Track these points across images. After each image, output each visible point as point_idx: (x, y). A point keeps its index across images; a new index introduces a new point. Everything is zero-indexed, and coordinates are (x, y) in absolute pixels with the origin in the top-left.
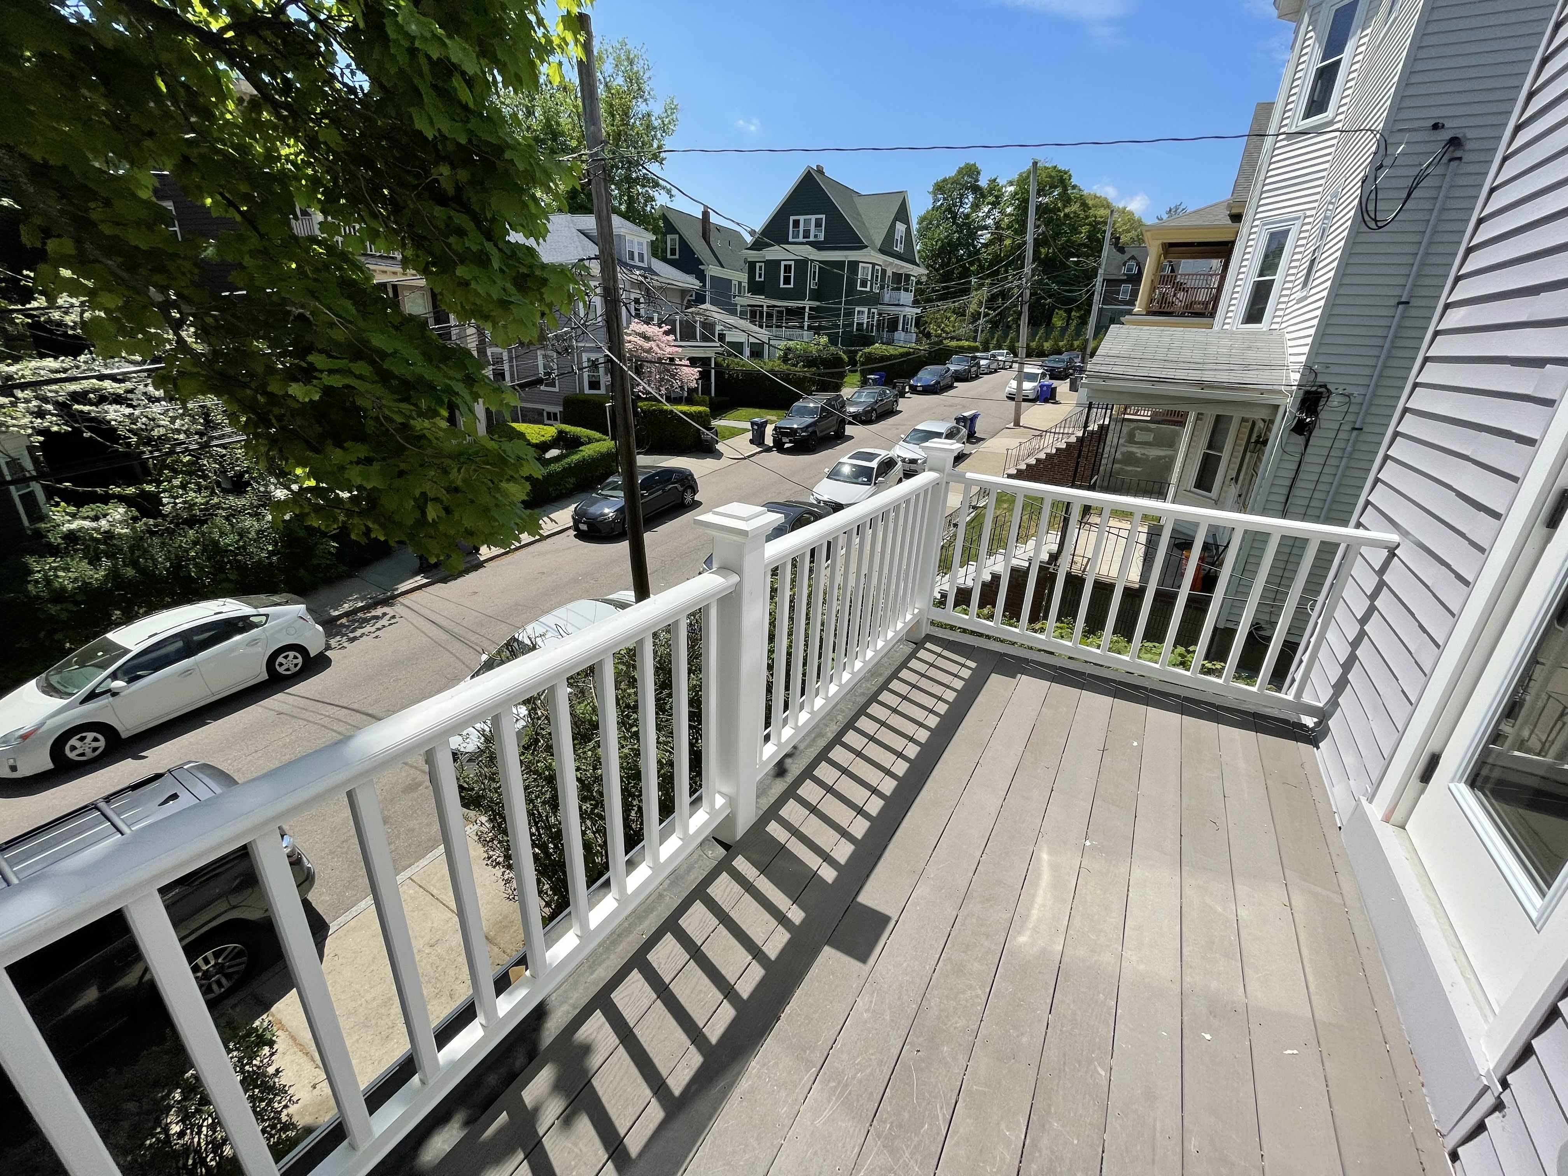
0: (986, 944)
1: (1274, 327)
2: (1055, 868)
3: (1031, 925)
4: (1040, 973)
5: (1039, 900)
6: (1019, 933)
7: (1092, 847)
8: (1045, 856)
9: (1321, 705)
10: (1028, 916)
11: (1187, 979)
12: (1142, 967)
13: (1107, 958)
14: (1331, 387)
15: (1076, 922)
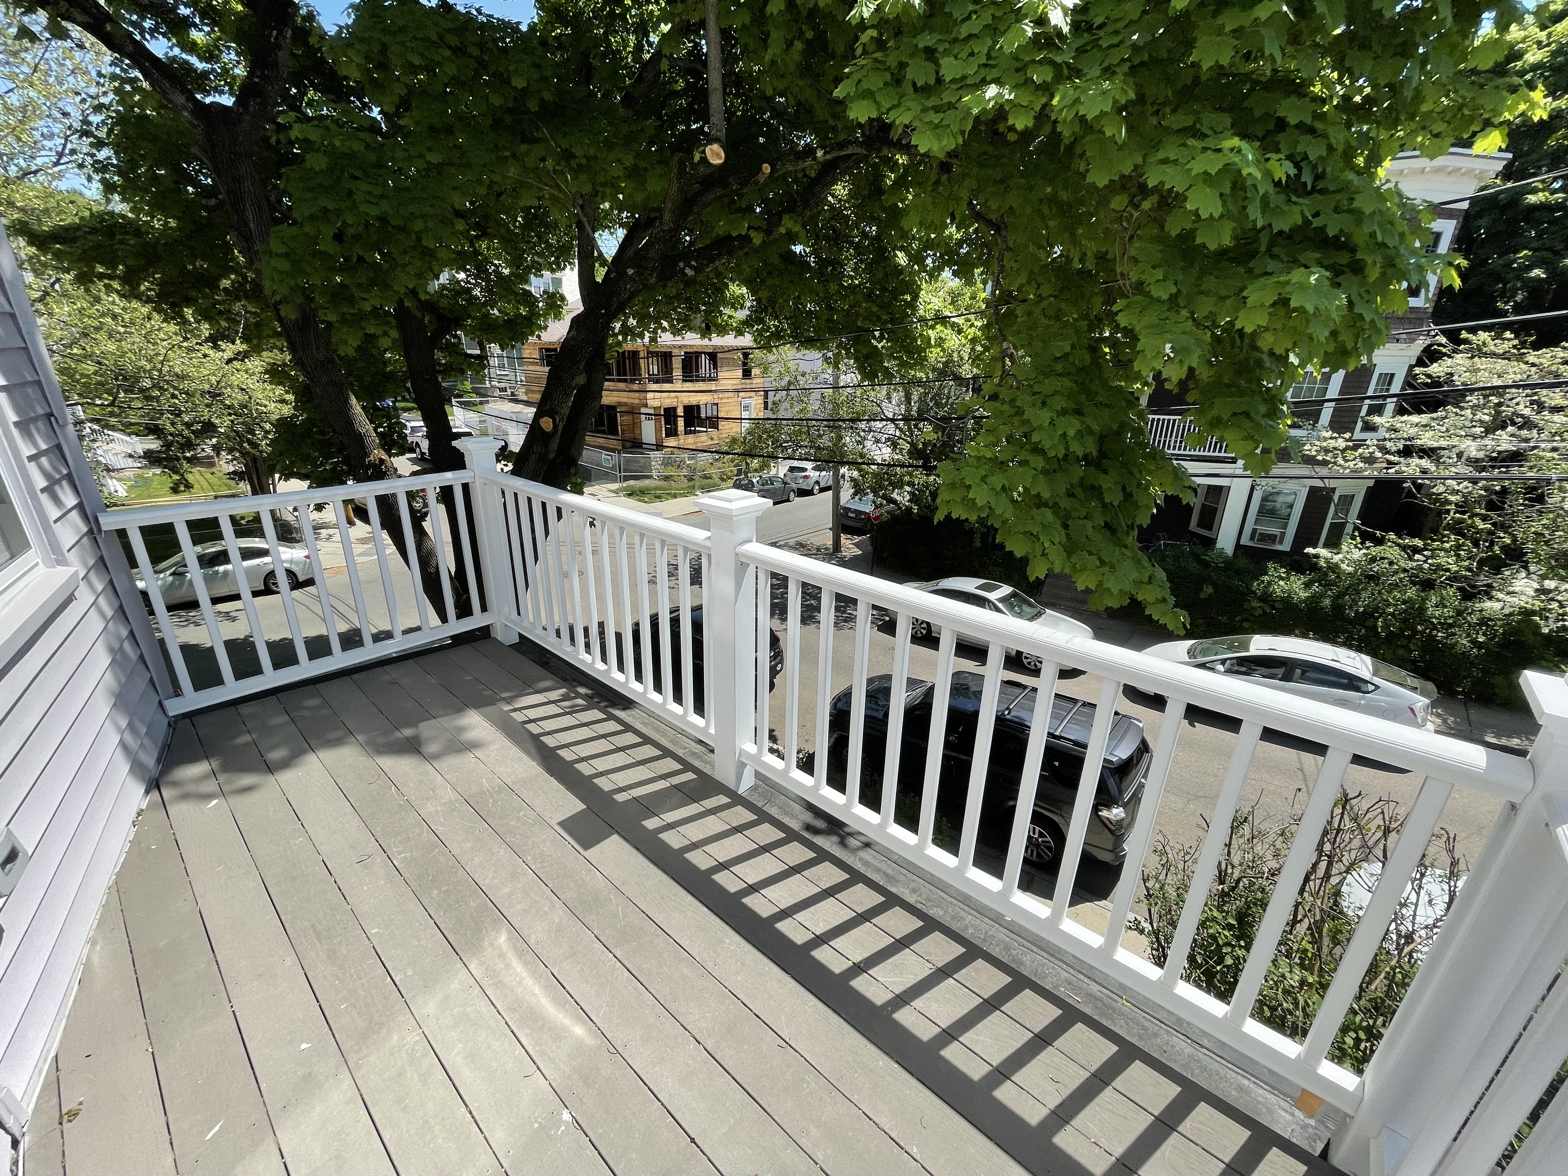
3: (509, 954)
12: (396, 1037)
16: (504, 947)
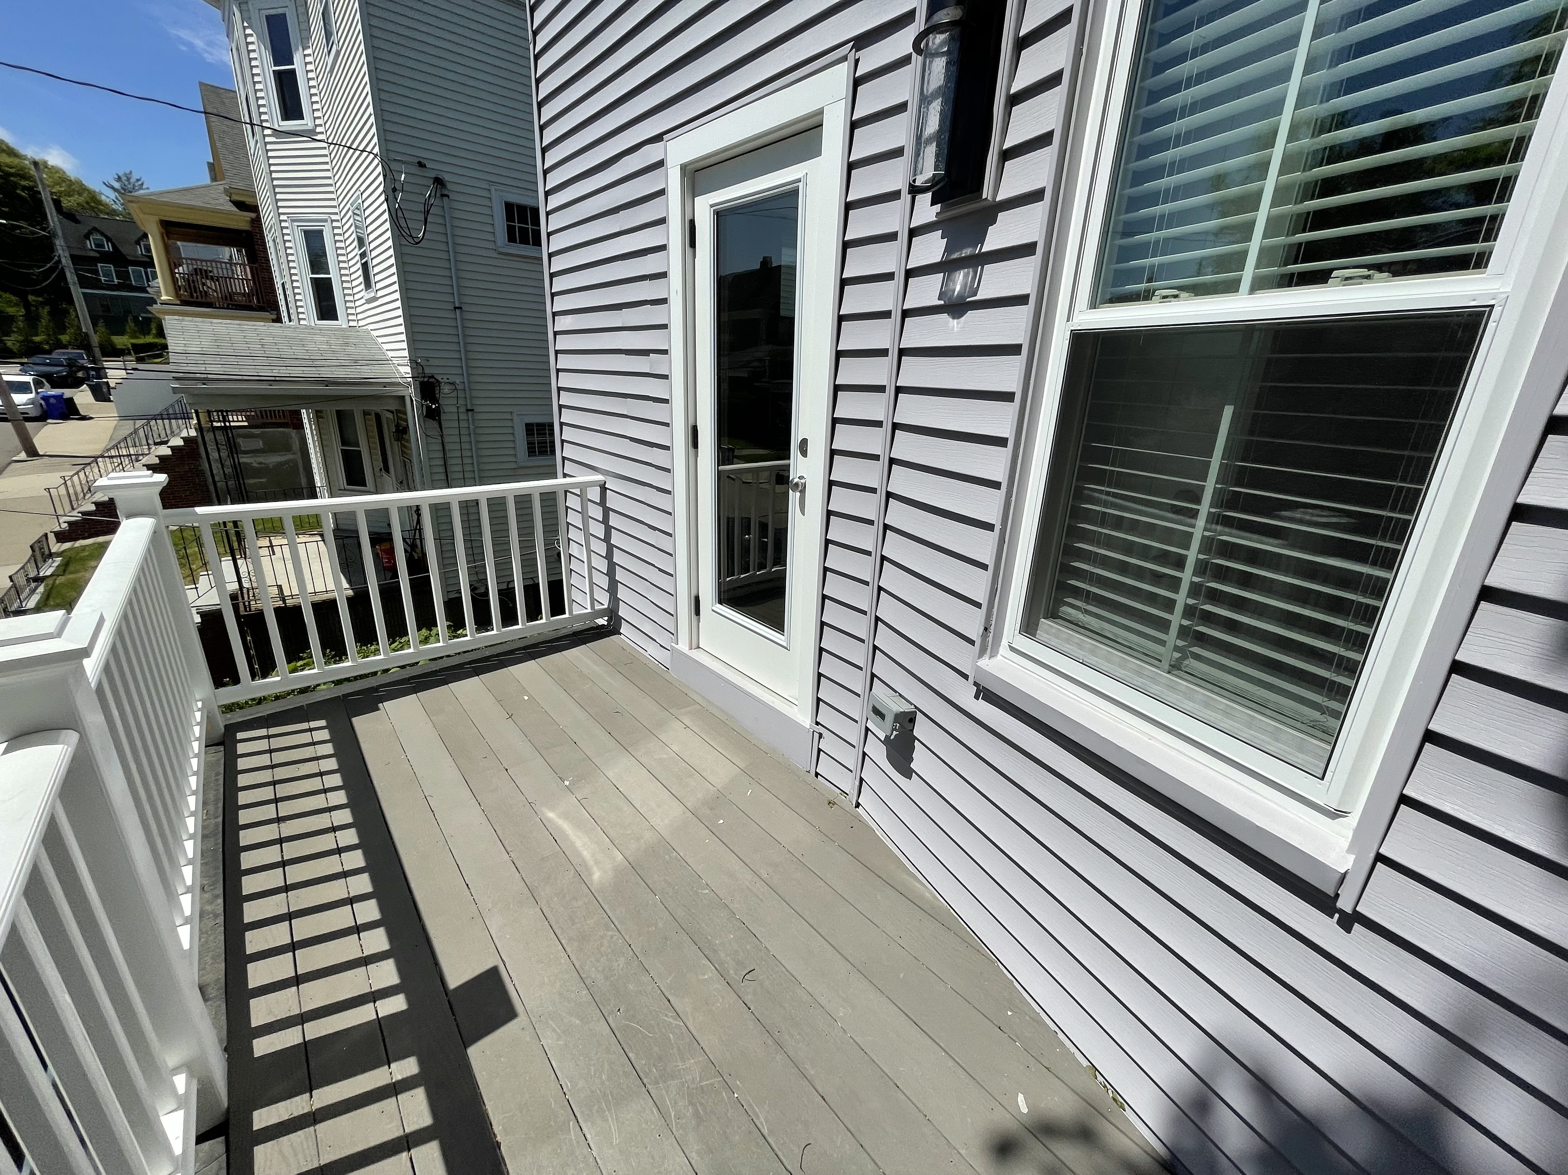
0: (580, 903)
1: (351, 324)
2: (565, 816)
3: (591, 863)
4: (627, 882)
5: (579, 844)
6: (590, 874)
7: (572, 783)
8: (551, 815)
9: (606, 606)
10: (583, 860)
11: (688, 805)
12: (666, 821)
13: (648, 836)
14: (439, 378)
15: (611, 833)
16: (595, 869)
